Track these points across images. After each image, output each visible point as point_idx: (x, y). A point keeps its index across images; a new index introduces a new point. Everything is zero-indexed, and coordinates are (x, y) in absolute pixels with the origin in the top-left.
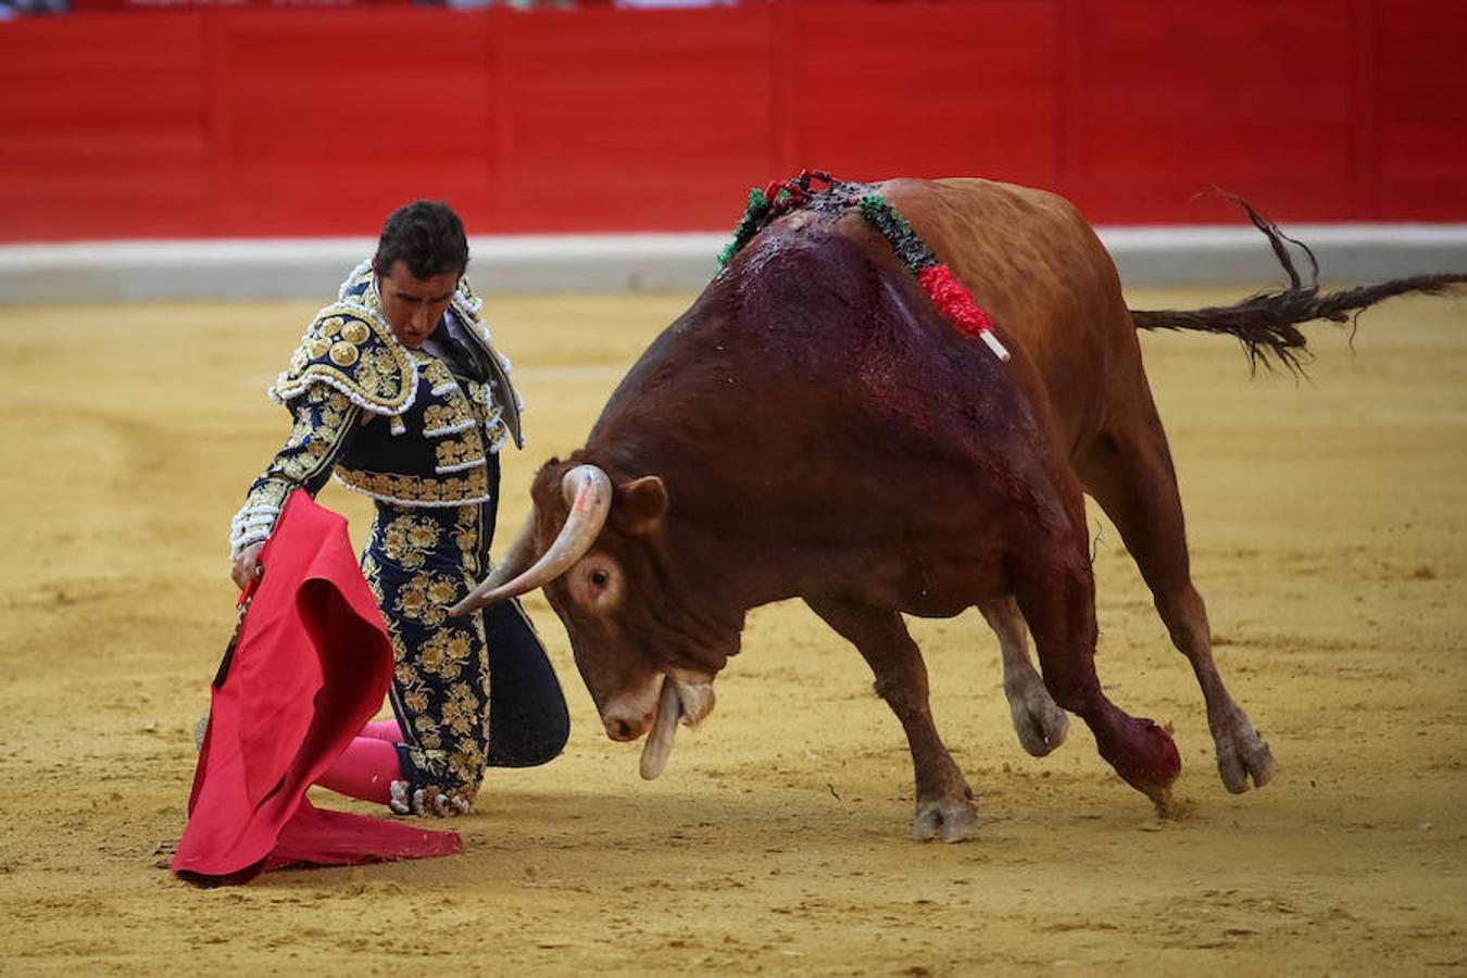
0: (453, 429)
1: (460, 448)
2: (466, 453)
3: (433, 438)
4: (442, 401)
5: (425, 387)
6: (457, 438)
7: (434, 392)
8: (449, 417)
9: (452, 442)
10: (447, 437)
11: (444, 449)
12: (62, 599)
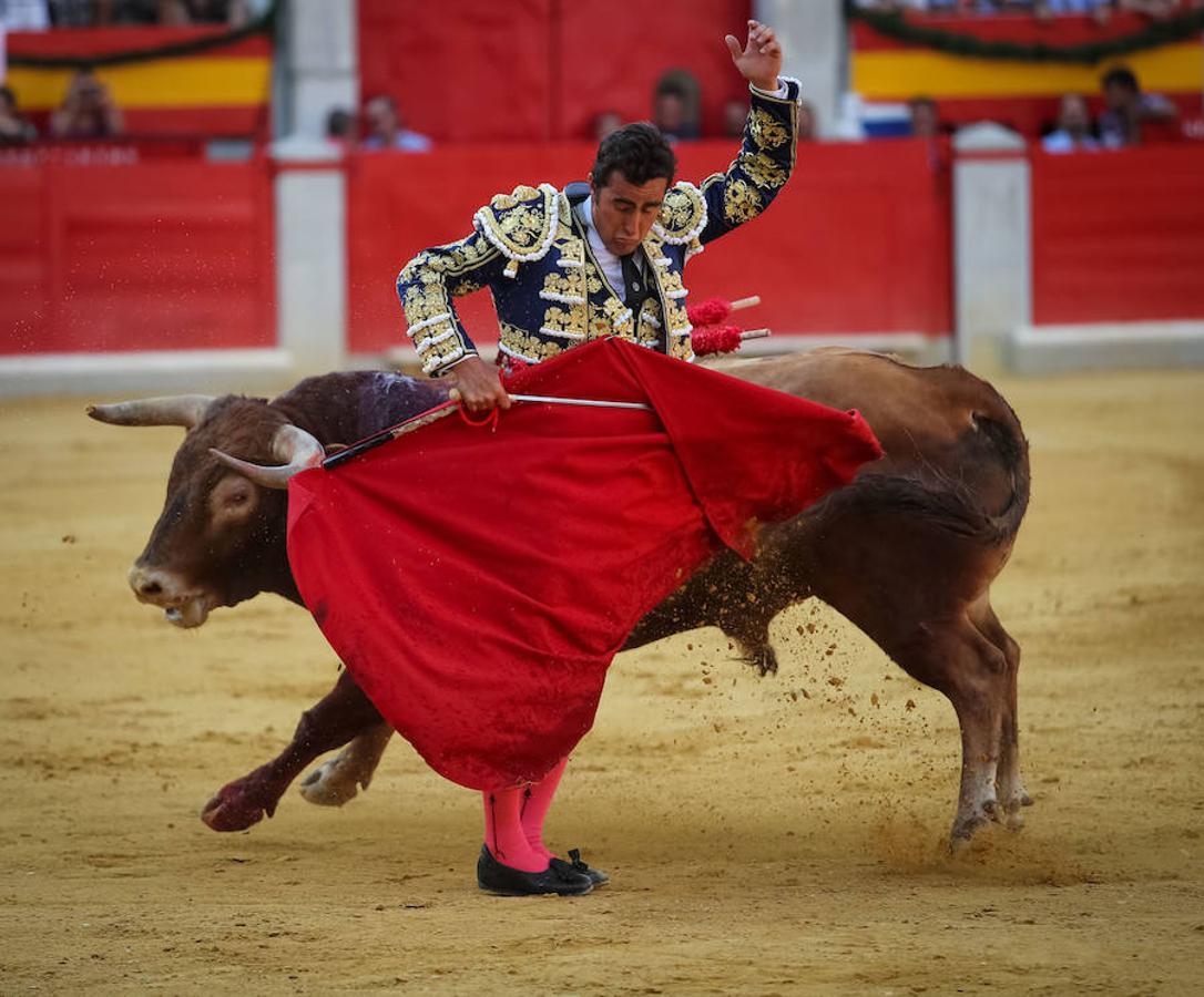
0: (563, 298)
1: (564, 318)
2: (569, 324)
3: (545, 300)
4: (563, 273)
5: (554, 253)
6: (565, 308)
7: (559, 263)
8: (564, 288)
9: (559, 310)
10: (557, 304)
11: (553, 313)
12: (1135, 602)
